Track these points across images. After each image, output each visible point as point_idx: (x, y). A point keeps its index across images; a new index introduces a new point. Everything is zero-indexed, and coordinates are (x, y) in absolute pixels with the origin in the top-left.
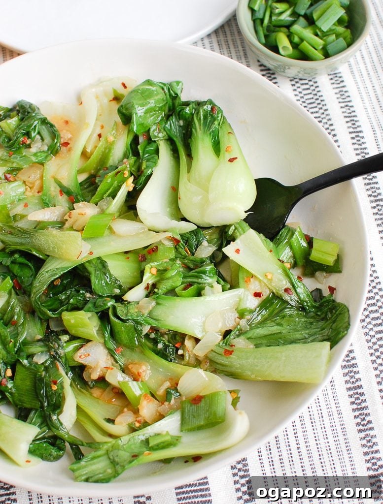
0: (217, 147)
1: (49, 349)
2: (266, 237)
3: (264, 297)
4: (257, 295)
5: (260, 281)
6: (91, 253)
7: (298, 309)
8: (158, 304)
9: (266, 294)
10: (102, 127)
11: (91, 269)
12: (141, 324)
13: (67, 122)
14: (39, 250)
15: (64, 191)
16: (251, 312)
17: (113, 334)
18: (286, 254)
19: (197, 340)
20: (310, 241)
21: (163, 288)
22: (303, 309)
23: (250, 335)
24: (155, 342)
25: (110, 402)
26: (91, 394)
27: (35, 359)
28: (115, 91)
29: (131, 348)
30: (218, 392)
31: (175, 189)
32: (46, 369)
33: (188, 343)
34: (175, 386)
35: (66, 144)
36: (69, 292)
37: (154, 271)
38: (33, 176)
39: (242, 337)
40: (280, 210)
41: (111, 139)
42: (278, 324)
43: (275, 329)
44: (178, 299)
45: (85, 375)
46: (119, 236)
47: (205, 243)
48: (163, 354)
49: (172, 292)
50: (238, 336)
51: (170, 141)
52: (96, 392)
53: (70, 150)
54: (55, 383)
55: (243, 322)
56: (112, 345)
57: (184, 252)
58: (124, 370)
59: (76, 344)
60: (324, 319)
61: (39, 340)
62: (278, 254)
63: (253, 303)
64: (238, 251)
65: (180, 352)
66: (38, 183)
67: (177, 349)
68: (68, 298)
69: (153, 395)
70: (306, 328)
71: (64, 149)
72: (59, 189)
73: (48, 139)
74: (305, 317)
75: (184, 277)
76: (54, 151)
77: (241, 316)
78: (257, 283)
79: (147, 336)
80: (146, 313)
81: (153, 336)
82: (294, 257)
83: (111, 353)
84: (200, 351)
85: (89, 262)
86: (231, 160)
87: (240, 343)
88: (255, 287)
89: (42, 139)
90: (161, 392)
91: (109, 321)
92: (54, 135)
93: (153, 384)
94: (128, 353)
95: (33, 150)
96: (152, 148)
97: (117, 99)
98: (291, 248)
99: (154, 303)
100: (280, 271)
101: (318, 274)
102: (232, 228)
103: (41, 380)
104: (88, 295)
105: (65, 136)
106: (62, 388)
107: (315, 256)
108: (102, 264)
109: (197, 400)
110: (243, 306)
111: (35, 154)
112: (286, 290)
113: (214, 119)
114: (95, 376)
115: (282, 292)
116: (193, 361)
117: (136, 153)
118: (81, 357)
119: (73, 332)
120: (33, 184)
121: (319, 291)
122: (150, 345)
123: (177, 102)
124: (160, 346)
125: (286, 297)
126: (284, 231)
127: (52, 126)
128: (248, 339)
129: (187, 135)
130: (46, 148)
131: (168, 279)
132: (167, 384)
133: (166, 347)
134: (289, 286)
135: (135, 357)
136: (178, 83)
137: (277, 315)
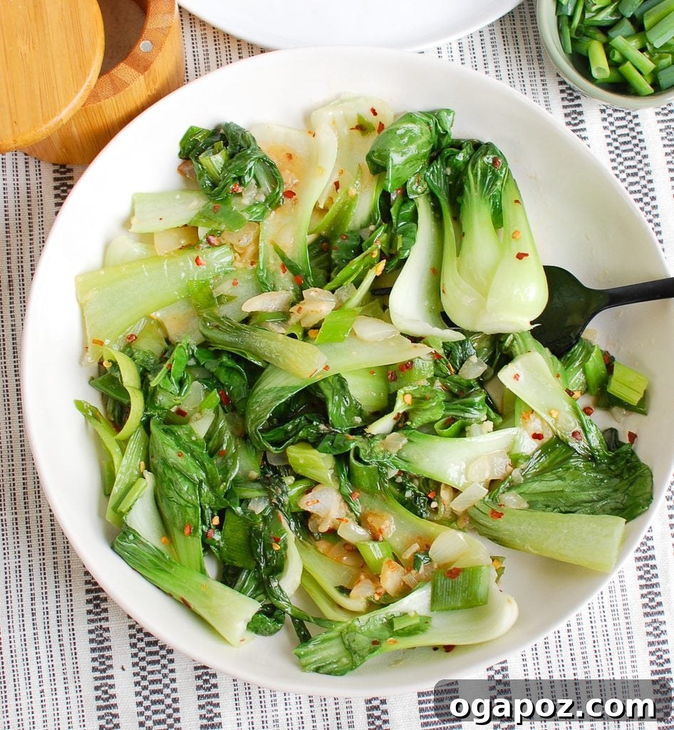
0: (498, 218)
1: (270, 495)
2: (553, 352)
3: (545, 440)
4: (537, 436)
5: (542, 419)
6: (327, 368)
7: (585, 458)
8: (410, 441)
9: (548, 436)
10: (341, 173)
11: (328, 393)
12: (387, 467)
13: (290, 156)
14: (256, 355)
15: (288, 265)
16: (528, 458)
17: (350, 477)
18: (577, 379)
19: (456, 492)
20: (609, 362)
21: (418, 421)
22: (593, 458)
23: (524, 489)
24: (402, 488)
25: (339, 561)
26: (316, 548)
27: (251, 506)
28: (360, 117)
29: (371, 493)
30: (481, 566)
31: (436, 273)
32: (265, 519)
33: (445, 494)
34: (426, 549)
35: (290, 194)
36: (297, 421)
37: (408, 399)
38: (246, 239)
39: (514, 492)
40: (575, 319)
41: (353, 192)
42: (560, 478)
43: (557, 485)
44: (437, 439)
45: (311, 525)
46: (362, 340)
47: (474, 359)
48: (411, 506)
49: (429, 428)
50: (509, 489)
51: (432, 196)
52: (323, 546)
53: (296, 202)
54: (277, 541)
55: (516, 473)
56: (348, 490)
57: (445, 369)
58: (361, 522)
59: (302, 486)
60: (620, 476)
61: (256, 481)
62: (567, 381)
63: (529, 446)
64: (516, 377)
65: (434, 505)
66: (251, 250)
67: (430, 501)
68: (297, 429)
69: (397, 559)
70: (595, 486)
71: (288, 201)
72: (280, 262)
73: (266, 186)
74: (596, 470)
75: (447, 410)
76: (272, 203)
77: (515, 464)
78: (538, 420)
79: (393, 480)
80: (394, 452)
81: (400, 480)
82: (587, 383)
83: (346, 499)
84: (459, 505)
85: (325, 380)
86: (520, 256)
87: (511, 500)
88: (536, 426)
89: (258, 184)
90: (408, 555)
91: (348, 462)
92: (275, 179)
93: (397, 543)
94: (366, 498)
95: (246, 201)
96: (408, 210)
97: (362, 128)
98: (584, 372)
99: (405, 441)
100: (568, 408)
101: (615, 409)
102: (510, 338)
103: (259, 534)
104: (322, 427)
105: (289, 179)
106: (286, 547)
107: (615, 388)
108: (341, 383)
109: (454, 573)
110: (516, 451)
111: (249, 209)
112: (574, 434)
113: (496, 177)
114: (324, 528)
115: (568, 436)
116: (448, 515)
117: (387, 217)
118: (307, 504)
119: (300, 471)
120: (244, 249)
121: (613, 431)
122: (396, 491)
123: (445, 142)
124: (408, 494)
125: (573, 444)
126: (577, 348)
127: (272, 165)
128: (520, 494)
129: (456, 189)
130: (263, 199)
131: (425, 410)
132: (416, 547)
133: (416, 496)
134: (578, 428)
135: (375, 505)
136: (448, 111)
137: (560, 464)
